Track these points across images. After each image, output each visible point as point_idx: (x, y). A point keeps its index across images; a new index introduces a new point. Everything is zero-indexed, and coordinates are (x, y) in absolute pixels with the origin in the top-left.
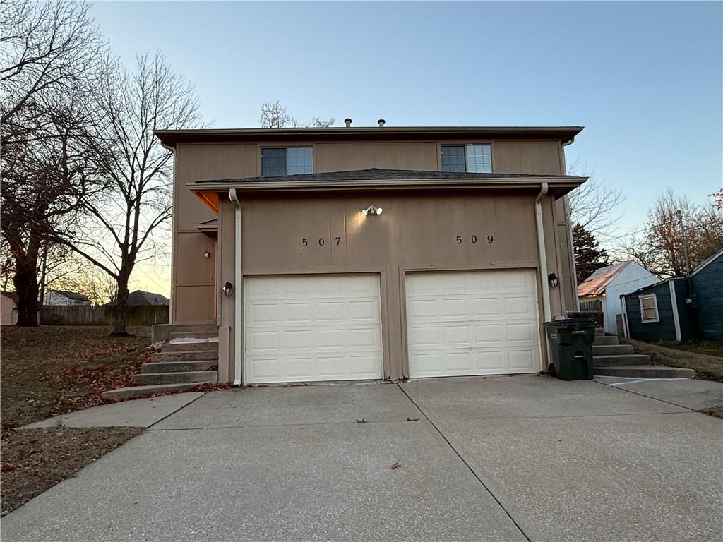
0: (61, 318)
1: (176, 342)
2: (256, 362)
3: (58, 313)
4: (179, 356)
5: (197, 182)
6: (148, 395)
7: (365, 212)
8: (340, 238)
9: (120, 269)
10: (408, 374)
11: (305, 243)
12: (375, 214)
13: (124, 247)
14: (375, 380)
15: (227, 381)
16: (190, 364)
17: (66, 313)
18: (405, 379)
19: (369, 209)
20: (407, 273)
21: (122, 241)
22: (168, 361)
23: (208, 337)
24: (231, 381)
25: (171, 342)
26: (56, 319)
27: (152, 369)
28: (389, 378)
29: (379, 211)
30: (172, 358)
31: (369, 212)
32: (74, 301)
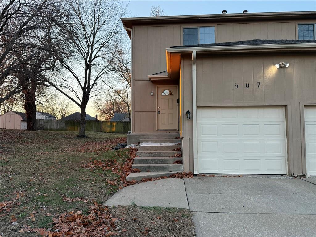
0: (43, 126)
1: (143, 145)
2: (204, 160)
3: (42, 124)
4: (152, 154)
5: (171, 47)
6: (149, 179)
7: (277, 66)
8: (260, 83)
9: (82, 101)
10: (306, 172)
11: (237, 86)
12: (285, 66)
13: (84, 89)
14: (282, 175)
15: (189, 171)
16: (162, 160)
17: (46, 124)
18: (304, 175)
19: (280, 64)
20: (306, 106)
21: (83, 86)
22: (146, 156)
23: (162, 143)
24: (192, 171)
25: (141, 145)
26: (41, 126)
27: (140, 161)
28: (293, 174)
29: (288, 65)
30: (148, 155)
31: (280, 66)
32: (48, 117)
